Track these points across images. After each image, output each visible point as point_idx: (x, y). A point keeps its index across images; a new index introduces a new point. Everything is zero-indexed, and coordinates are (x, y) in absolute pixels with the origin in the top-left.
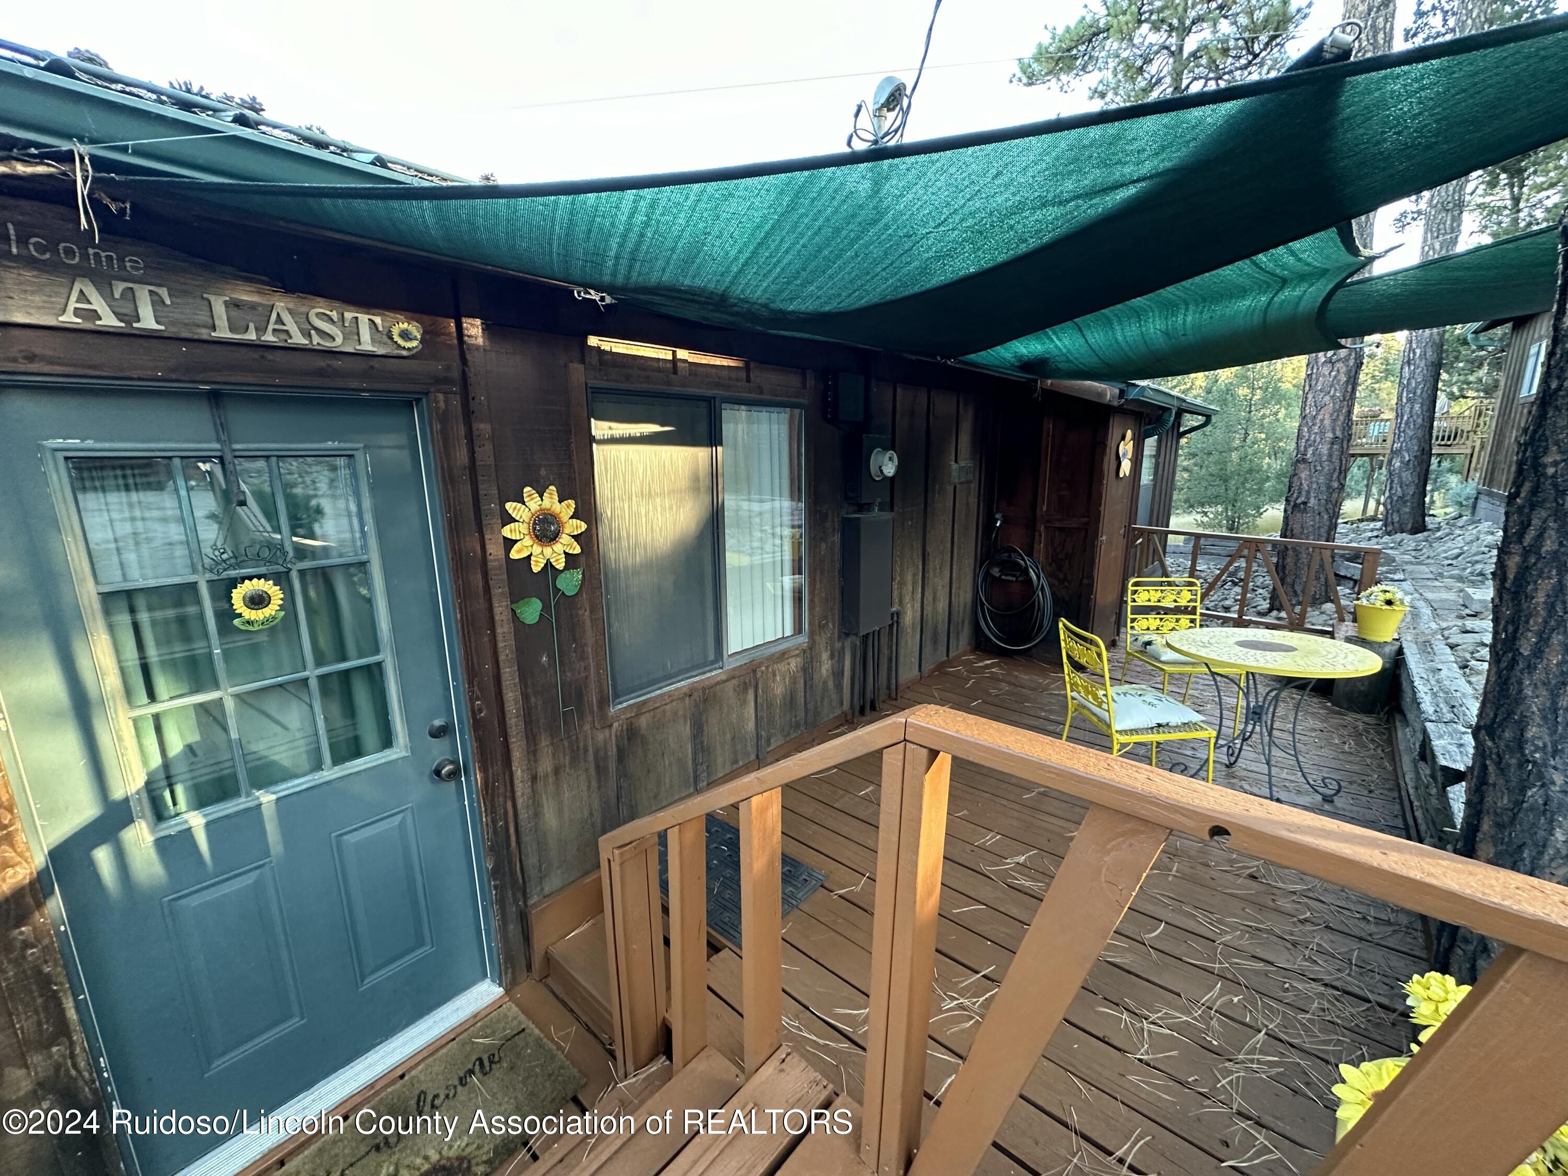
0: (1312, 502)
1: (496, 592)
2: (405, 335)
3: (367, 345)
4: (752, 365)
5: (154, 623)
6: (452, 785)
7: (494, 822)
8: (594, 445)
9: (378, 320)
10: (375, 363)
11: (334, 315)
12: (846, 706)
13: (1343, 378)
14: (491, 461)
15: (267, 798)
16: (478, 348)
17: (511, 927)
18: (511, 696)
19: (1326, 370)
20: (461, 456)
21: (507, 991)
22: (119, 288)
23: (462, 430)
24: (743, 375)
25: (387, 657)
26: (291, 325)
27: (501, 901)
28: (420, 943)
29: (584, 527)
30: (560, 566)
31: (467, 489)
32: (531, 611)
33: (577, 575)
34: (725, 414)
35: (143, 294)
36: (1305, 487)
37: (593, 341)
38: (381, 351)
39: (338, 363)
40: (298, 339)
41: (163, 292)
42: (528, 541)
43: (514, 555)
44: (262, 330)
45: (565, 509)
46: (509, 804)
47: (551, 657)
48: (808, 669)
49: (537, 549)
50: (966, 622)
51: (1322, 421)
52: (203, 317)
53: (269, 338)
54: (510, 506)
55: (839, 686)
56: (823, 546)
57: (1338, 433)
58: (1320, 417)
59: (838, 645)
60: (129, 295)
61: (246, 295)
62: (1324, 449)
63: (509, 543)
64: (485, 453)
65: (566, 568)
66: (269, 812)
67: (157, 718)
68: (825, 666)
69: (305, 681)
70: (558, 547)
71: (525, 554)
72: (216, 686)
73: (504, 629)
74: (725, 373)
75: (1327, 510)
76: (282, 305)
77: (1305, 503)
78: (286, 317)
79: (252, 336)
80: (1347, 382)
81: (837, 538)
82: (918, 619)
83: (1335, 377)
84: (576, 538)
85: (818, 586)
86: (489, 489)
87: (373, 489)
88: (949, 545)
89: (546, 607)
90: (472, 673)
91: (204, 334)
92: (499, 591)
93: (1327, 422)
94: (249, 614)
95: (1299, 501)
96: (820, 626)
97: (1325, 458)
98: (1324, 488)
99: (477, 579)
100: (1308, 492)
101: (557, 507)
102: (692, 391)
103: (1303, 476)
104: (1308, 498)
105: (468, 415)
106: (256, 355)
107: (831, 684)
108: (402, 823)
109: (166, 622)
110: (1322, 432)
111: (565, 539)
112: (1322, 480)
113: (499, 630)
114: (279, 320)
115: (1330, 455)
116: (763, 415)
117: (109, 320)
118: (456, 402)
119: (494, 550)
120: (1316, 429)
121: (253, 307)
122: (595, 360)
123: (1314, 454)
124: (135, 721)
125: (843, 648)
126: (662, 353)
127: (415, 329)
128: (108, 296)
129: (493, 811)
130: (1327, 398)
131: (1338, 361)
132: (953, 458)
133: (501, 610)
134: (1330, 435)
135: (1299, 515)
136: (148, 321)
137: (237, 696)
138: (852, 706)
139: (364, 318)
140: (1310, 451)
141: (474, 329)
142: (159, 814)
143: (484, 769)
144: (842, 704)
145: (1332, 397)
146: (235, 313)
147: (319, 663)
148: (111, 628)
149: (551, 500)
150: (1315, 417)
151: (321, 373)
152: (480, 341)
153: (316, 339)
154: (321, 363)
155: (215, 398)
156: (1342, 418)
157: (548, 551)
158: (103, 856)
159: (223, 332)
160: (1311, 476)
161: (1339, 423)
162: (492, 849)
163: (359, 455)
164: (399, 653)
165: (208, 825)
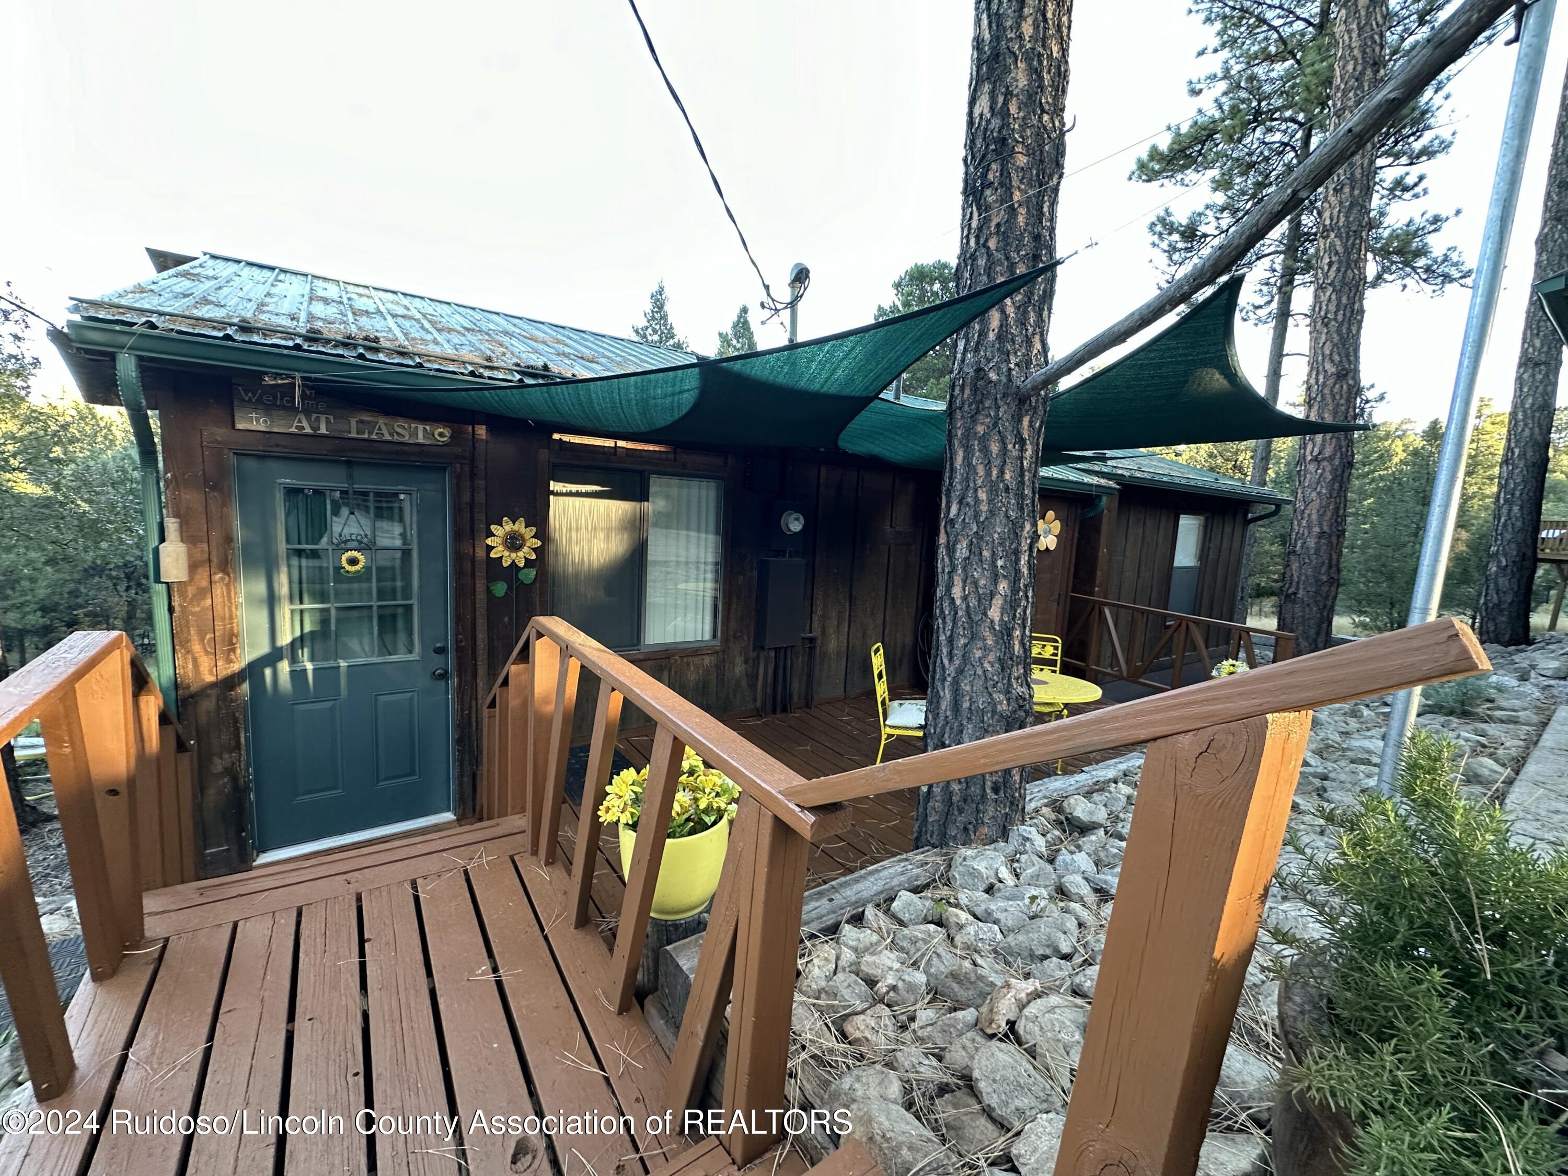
0: (1301, 593)
1: (478, 574)
2: (441, 435)
3: (421, 439)
4: (678, 451)
5: (308, 568)
6: (443, 683)
7: (462, 710)
8: (551, 497)
9: (428, 428)
10: (425, 448)
11: (406, 426)
12: (759, 704)
13: (1329, 477)
14: (483, 501)
15: (343, 664)
16: (482, 440)
17: (466, 779)
18: (481, 636)
19: (1312, 467)
20: (466, 497)
21: (458, 820)
22: (314, 416)
23: (468, 484)
24: (672, 456)
25: (414, 602)
26: (385, 431)
27: (461, 761)
28: (412, 773)
29: (539, 543)
30: (522, 565)
31: (468, 516)
32: (500, 589)
33: (532, 573)
34: (651, 481)
35: (323, 419)
36: (1296, 579)
37: (556, 436)
38: (428, 442)
39: (406, 448)
40: (387, 437)
41: (331, 417)
42: (501, 548)
43: (493, 555)
44: (370, 433)
45: (529, 532)
46: (474, 703)
47: (511, 619)
48: (720, 668)
49: (506, 553)
50: (905, 661)
51: (1309, 515)
52: (346, 428)
53: (374, 437)
54: (493, 527)
55: (753, 686)
56: (741, 578)
57: (1326, 528)
58: (1307, 512)
59: (753, 655)
60: (318, 419)
61: (366, 417)
62: (1312, 543)
63: (491, 549)
64: (480, 498)
65: (525, 567)
66: (343, 671)
67: (302, 611)
68: (739, 668)
69: (371, 607)
70: (521, 554)
71: (499, 555)
72: (329, 602)
73: (481, 596)
74: (658, 456)
75: (1316, 602)
76: (381, 421)
77: (1295, 594)
78: (383, 427)
79: (366, 436)
80: (1333, 479)
81: (755, 573)
82: (844, 649)
83: (1321, 475)
84: (535, 550)
85: (734, 606)
86: (480, 517)
87: (418, 512)
88: (883, 593)
89: (510, 588)
90: (458, 618)
91: (346, 435)
92: (481, 573)
93: (1314, 517)
94: (348, 568)
95: (1290, 591)
96: (735, 636)
97: (1312, 551)
98: (1311, 580)
99: (468, 566)
100: (1298, 583)
101: (523, 530)
102: (626, 466)
103: (1294, 567)
104: (1298, 588)
105: (473, 476)
106: (366, 444)
107: (744, 684)
108: (411, 698)
109: (314, 567)
110: (1309, 527)
111: (526, 549)
112: (1310, 572)
113: (478, 597)
114: (380, 429)
115: (1317, 550)
116: (695, 483)
117: (308, 430)
118: (467, 469)
119: (480, 553)
120: (1304, 523)
121: (369, 422)
122: (557, 447)
123: (1302, 547)
124: (292, 611)
125: (758, 657)
126: (608, 443)
127: (447, 432)
128: (309, 420)
129: (462, 703)
130: (1314, 494)
131: (1323, 459)
132: (888, 523)
133: (480, 586)
134: (1317, 529)
135: (1290, 605)
136: (323, 430)
137: (338, 609)
138: (764, 703)
139: (421, 427)
140: (1299, 544)
141: (482, 431)
142: (294, 660)
143: (459, 676)
144: (755, 700)
145: (1319, 493)
146: (360, 425)
147: (379, 599)
148: (289, 566)
149: (520, 526)
150: (1303, 512)
151: (397, 453)
152: (484, 437)
153: (396, 437)
154: (398, 448)
155: (349, 463)
156: (1329, 514)
157: (514, 555)
158: (268, 672)
159: (354, 435)
160: (1300, 568)
161: (1327, 518)
162: (458, 726)
163: (414, 494)
164: (421, 601)
165: (314, 670)
